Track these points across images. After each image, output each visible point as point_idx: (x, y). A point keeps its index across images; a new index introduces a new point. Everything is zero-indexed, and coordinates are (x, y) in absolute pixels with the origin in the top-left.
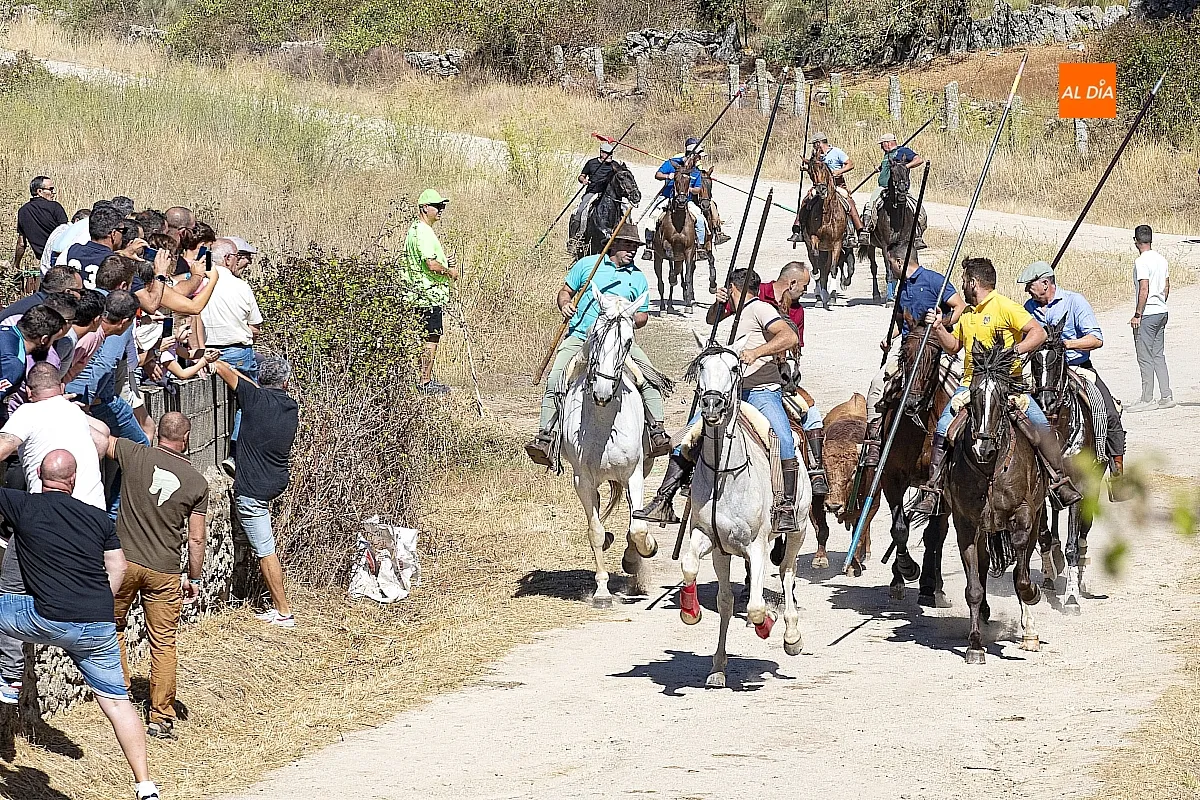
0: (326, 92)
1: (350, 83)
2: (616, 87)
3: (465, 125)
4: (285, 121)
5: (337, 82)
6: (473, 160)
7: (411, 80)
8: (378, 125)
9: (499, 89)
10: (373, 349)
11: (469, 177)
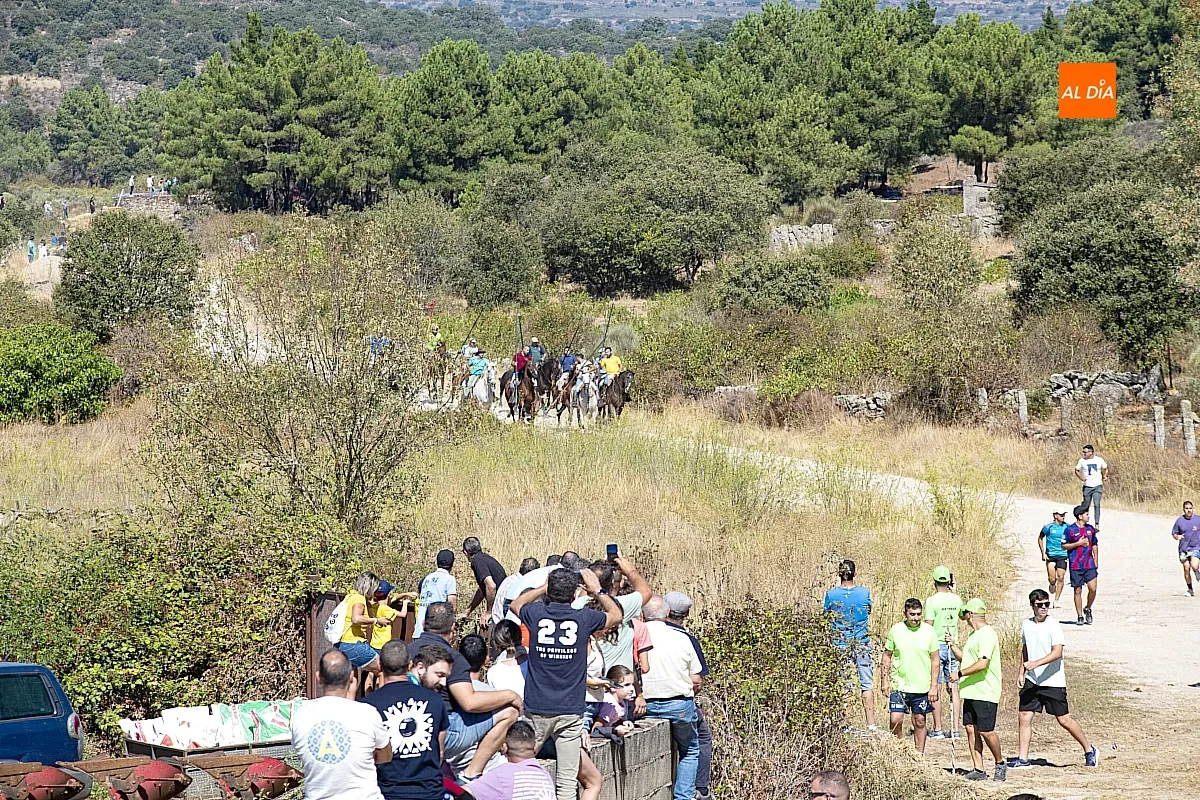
0: (757, 434)
1: (781, 425)
2: (1039, 427)
3: (892, 467)
4: (720, 464)
5: (769, 424)
6: (901, 502)
7: (839, 422)
8: (808, 467)
9: (926, 432)
10: (809, 698)
11: (896, 519)
